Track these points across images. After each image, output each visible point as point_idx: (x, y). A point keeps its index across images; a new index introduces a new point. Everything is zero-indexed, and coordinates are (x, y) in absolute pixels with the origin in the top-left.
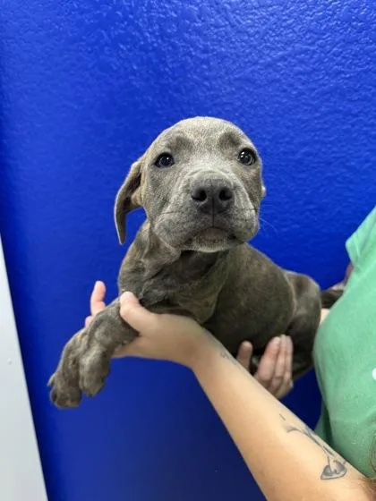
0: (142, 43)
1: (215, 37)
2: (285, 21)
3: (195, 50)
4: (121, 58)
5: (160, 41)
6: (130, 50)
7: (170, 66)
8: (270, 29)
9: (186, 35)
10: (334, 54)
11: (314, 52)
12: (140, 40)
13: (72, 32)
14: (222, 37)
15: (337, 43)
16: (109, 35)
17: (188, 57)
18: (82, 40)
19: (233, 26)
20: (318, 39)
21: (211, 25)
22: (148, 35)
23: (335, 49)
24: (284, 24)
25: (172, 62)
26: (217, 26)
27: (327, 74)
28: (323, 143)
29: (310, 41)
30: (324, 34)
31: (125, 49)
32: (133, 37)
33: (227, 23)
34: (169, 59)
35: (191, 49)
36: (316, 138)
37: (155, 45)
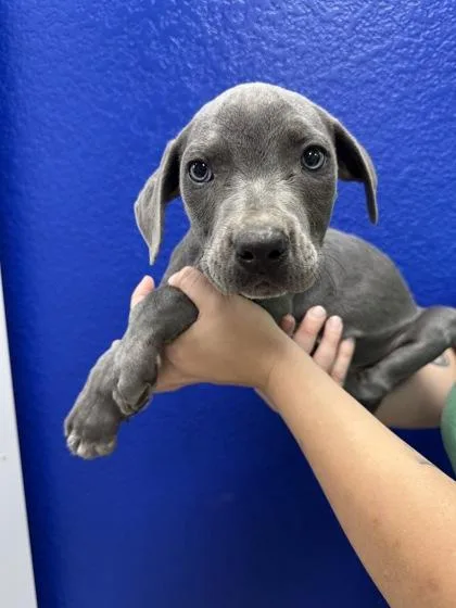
0: (200, 35)
1: (293, 27)
2: (382, 7)
3: (268, 44)
4: (173, 54)
5: (222, 33)
6: (183, 44)
7: (236, 64)
8: (363, 18)
9: (257, 26)
10: (444, 48)
11: (419, 46)
12: (197, 33)
13: (111, 23)
14: (303, 27)
15: (449, 35)
16: (158, 27)
17: (258, 53)
18: (124, 33)
19: (315, 14)
20: (426, 30)
21: (289, 13)
22: (207, 25)
23: (445, 42)
24: (381, 12)
25: (237, 60)
26: (295, 15)
27: (437, 72)
28: (432, 159)
29: (413, 32)
30: (432, 24)
31: (177, 43)
32: (188, 29)
33: (309, 10)
34: (234, 55)
35: (263, 43)
36: (424, 153)
37: (217, 38)
